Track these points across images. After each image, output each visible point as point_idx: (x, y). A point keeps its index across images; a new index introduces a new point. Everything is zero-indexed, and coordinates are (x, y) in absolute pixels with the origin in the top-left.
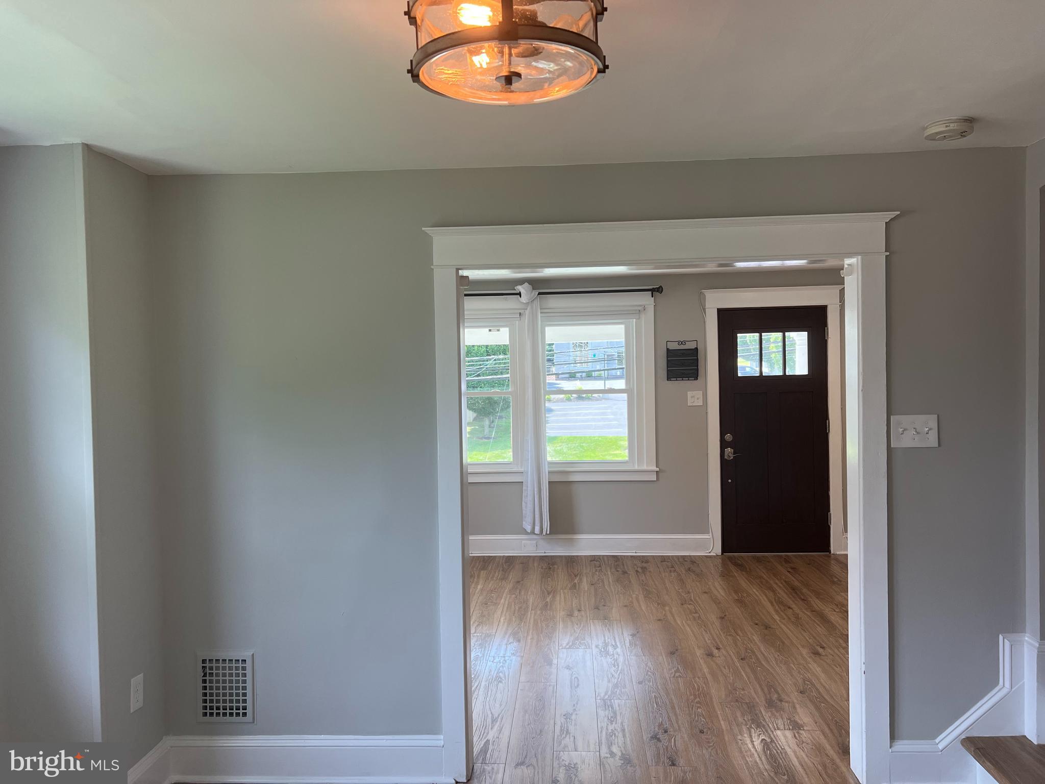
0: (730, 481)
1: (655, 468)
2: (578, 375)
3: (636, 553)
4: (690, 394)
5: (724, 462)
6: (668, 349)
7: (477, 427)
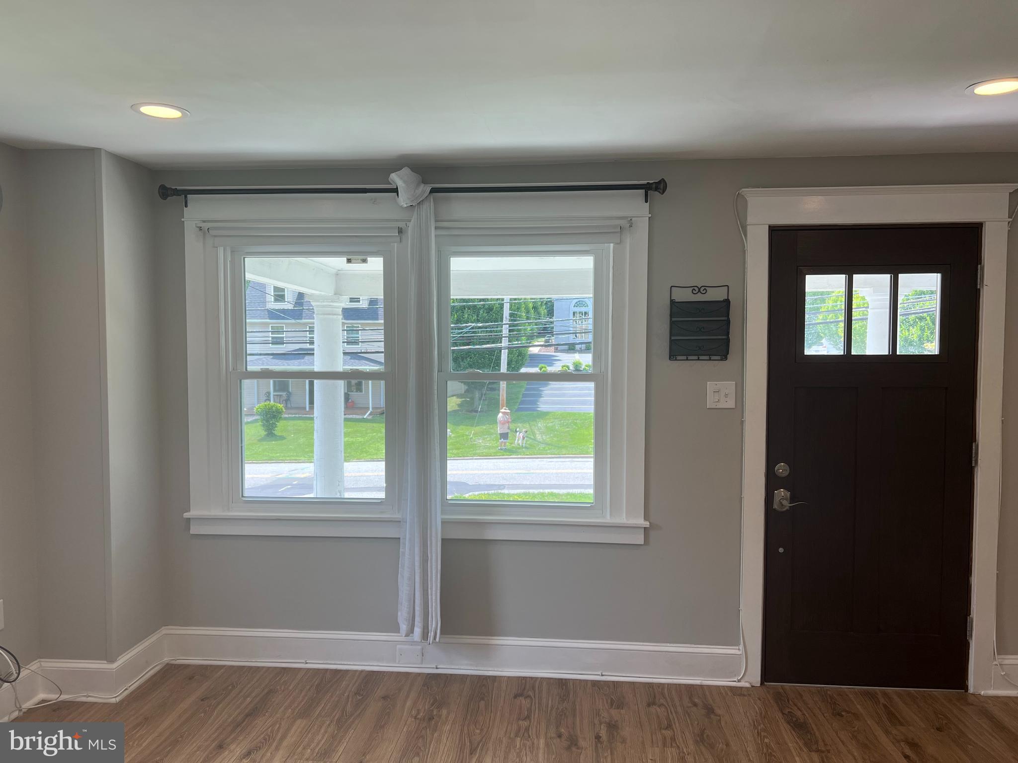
0: (781, 550)
1: (641, 522)
2: (578, 347)
3: (602, 675)
4: (711, 386)
5: (771, 515)
6: (672, 302)
7: (468, 399)
